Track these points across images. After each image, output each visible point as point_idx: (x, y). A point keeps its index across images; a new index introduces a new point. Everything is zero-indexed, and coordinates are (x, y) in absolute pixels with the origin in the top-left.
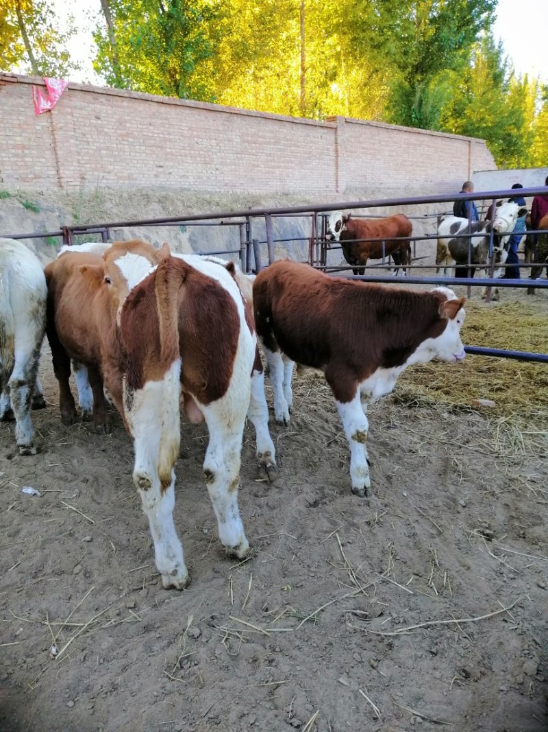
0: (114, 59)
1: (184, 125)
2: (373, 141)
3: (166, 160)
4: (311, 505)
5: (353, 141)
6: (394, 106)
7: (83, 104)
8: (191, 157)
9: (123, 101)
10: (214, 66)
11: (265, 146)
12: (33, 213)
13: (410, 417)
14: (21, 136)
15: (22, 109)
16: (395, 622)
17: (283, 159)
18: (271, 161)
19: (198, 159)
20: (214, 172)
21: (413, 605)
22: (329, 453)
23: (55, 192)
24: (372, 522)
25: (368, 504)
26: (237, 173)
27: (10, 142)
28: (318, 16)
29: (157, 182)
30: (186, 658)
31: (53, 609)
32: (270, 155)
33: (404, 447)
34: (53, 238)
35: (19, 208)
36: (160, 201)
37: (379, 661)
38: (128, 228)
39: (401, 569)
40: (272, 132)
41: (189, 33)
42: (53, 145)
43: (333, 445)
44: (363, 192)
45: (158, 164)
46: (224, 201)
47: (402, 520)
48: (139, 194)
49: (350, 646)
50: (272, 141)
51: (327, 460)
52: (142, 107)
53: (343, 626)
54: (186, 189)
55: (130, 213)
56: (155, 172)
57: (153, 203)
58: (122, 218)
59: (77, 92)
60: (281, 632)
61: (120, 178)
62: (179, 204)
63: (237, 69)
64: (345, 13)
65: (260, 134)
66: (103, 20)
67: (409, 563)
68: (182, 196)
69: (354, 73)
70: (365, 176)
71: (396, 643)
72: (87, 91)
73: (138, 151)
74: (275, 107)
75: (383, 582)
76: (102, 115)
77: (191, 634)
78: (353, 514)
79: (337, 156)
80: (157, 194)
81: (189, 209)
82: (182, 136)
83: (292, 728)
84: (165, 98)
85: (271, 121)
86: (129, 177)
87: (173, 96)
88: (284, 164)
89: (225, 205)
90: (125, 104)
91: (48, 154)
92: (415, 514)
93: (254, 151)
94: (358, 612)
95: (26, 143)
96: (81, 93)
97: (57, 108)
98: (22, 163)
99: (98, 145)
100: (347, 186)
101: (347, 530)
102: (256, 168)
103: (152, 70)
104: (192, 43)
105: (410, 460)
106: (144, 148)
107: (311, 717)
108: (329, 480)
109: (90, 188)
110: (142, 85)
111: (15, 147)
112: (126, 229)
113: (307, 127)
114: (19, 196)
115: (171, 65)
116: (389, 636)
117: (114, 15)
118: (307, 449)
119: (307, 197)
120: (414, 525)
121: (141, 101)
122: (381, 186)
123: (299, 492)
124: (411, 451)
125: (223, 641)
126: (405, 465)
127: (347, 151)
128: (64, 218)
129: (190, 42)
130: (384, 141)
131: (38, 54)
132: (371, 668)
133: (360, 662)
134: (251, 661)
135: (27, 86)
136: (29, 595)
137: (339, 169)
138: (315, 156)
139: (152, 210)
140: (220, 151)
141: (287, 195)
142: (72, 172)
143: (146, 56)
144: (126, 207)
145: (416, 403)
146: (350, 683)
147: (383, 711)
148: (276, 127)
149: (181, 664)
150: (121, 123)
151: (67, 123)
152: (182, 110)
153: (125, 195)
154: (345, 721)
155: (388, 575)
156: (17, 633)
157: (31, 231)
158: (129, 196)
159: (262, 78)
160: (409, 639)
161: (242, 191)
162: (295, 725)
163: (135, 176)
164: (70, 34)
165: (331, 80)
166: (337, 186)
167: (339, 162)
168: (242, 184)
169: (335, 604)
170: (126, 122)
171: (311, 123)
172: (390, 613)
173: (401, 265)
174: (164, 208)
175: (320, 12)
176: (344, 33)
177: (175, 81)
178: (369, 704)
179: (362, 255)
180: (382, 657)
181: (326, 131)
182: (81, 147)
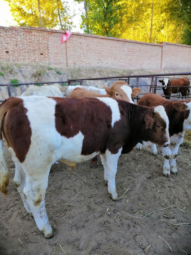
0: (87, 24)
1: (108, 46)
2: (176, 51)
3: (102, 57)
4: (148, 178)
5: (168, 51)
6: (185, 38)
7: (76, 39)
8: (110, 57)
9: (89, 38)
10: (120, 25)
11: (136, 53)
12: (59, 75)
13: (186, 152)
14: (57, 50)
15: (57, 41)
16: (178, 221)
17: (142, 57)
18: (138, 58)
19: (112, 57)
20: (117, 62)
21: (185, 217)
22: (155, 161)
23: (66, 68)
24: (171, 187)
25: (169, 180)
26: (125, 62)
27: (53, 52)
28: (158, 6)
29: (98, 65)
30: (106, 221)
31: (65, 199)
32: (137, 56)
33: (183, 162)
34: (65, 83)
35: (55, 73)
36: (99, 72)
37: (172, 233)
38: (88, 80)
39: (181, 204)
40: (139, 48)
41: (112, 14)
42: (66, 53)
43: (156, 159)
44: (171, 69)
45: (99, 59)
46: (120, 72)
47: (182, 187)
48: (92, 69)
49: (162, 226)
50: (139, 51)
51: (154, 164)
52: (95, 40)
53: (159, 219)
54: (107, 68)
55: (89, 76)
56: (97, 62)
57: (97, 72)
58: (86, 77)
59: (75, 35)
60: (138, 218)
61: (86, 64)
62: (105, 72)
63: (128, 26)
64: (169, 5)
65: (135, 48)
66: (84, 11)
67: (184, 202)
68: (106, 70)
69: (170, 26)
70: (172, 63)
71: (179, 228)
72: (78, 35)
73: (93, 54)
74: (140, 39)
75: (174, 207)
76: (82, 43)
77: (108, 214)
78: (163, 183)
79: (162, 56)
80: (98, 69)
81: (108, 74)
82: (108, 49)
83: (141, 249)
84: (103, 37)
85: (139, 44)
86: (89, 63)
87: (105, 36)
88: (142, 59)
89: (121, 73)
90: (90, 39)
91: (64, 56)
92: (187, 186)
93: (132, 54)
94: (165, 216)
95: (58, 52)
96: (76, 36)
97: (68, 41)
98: (56, 59)
99: (80, 52)
100: (165, 67)
101: (161, 188)
102: (132, 60)
103: (99, 27)
104: (113, 18)
105: (185, 167)
106: (94, 53)
107: (148, 246)
108: (155, 171)
109: (77, 67)
110: (95, 32)
111: (55, 53)
112: (87, 81)
113: (152, 46)
114: (55, 69)
115: (106, 25)
116: (176, 225)
117: (88, 9)
118: (147, 159)
119: (150, 71)
120: (186, 189)
121: (95, 38)
122: (178, 67)
123: (144, 173)
124: (186, 164)
125: (118, 218)
126: (183, 169)
127: (166, 54)
128: (69, 77)
129: (113, 17)
130: (180, 51)
131: (63, 23)
132: (169, 235)
133: (165, 232)
134: (127, 225)
135: (59, 33)
136: (57, 194)
137: (162, 61)
138: (154, 56)
139: (96, 74)
140: (120, 54)
141: (142, 70)
142: (71, 62)
143: (98, 22)
144: (88, 73)
145: (188, 147)
146: (162, 238)
147: (173, 249)
148: (140, 46)
149: (104, 223)
150: (88, 45)
151: (71, 46)
152: (108, 41)
153: (88, 69)
154: (160, 250)
155: (176, 205)
156: (54, 205)
157: (58, 81)
158: (89, 70)
159: (136, 29)
160: (183, 227)
161: (127, 68)
162: (142, 248)
163: (91, 63)
164: (73, 16)
165: (162, 29)
166: (161, 67)
167: (163, 59)
168: (127, 66)
169: (157, 212)
170: (89, 45)
171: (153, 45)
172: (177, 218)
173: (184, 96)
174: (100, 74)
175: (159, 5)
176: (168, 12)
177: (107, 31)
178: (168, 246)
179: (170, 92)
180: (173, 232)
181: (158, 47)
182: (75, 53)
